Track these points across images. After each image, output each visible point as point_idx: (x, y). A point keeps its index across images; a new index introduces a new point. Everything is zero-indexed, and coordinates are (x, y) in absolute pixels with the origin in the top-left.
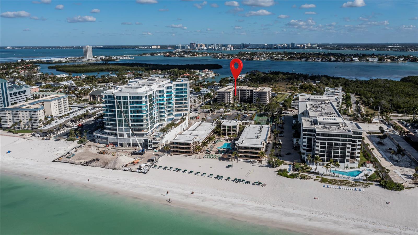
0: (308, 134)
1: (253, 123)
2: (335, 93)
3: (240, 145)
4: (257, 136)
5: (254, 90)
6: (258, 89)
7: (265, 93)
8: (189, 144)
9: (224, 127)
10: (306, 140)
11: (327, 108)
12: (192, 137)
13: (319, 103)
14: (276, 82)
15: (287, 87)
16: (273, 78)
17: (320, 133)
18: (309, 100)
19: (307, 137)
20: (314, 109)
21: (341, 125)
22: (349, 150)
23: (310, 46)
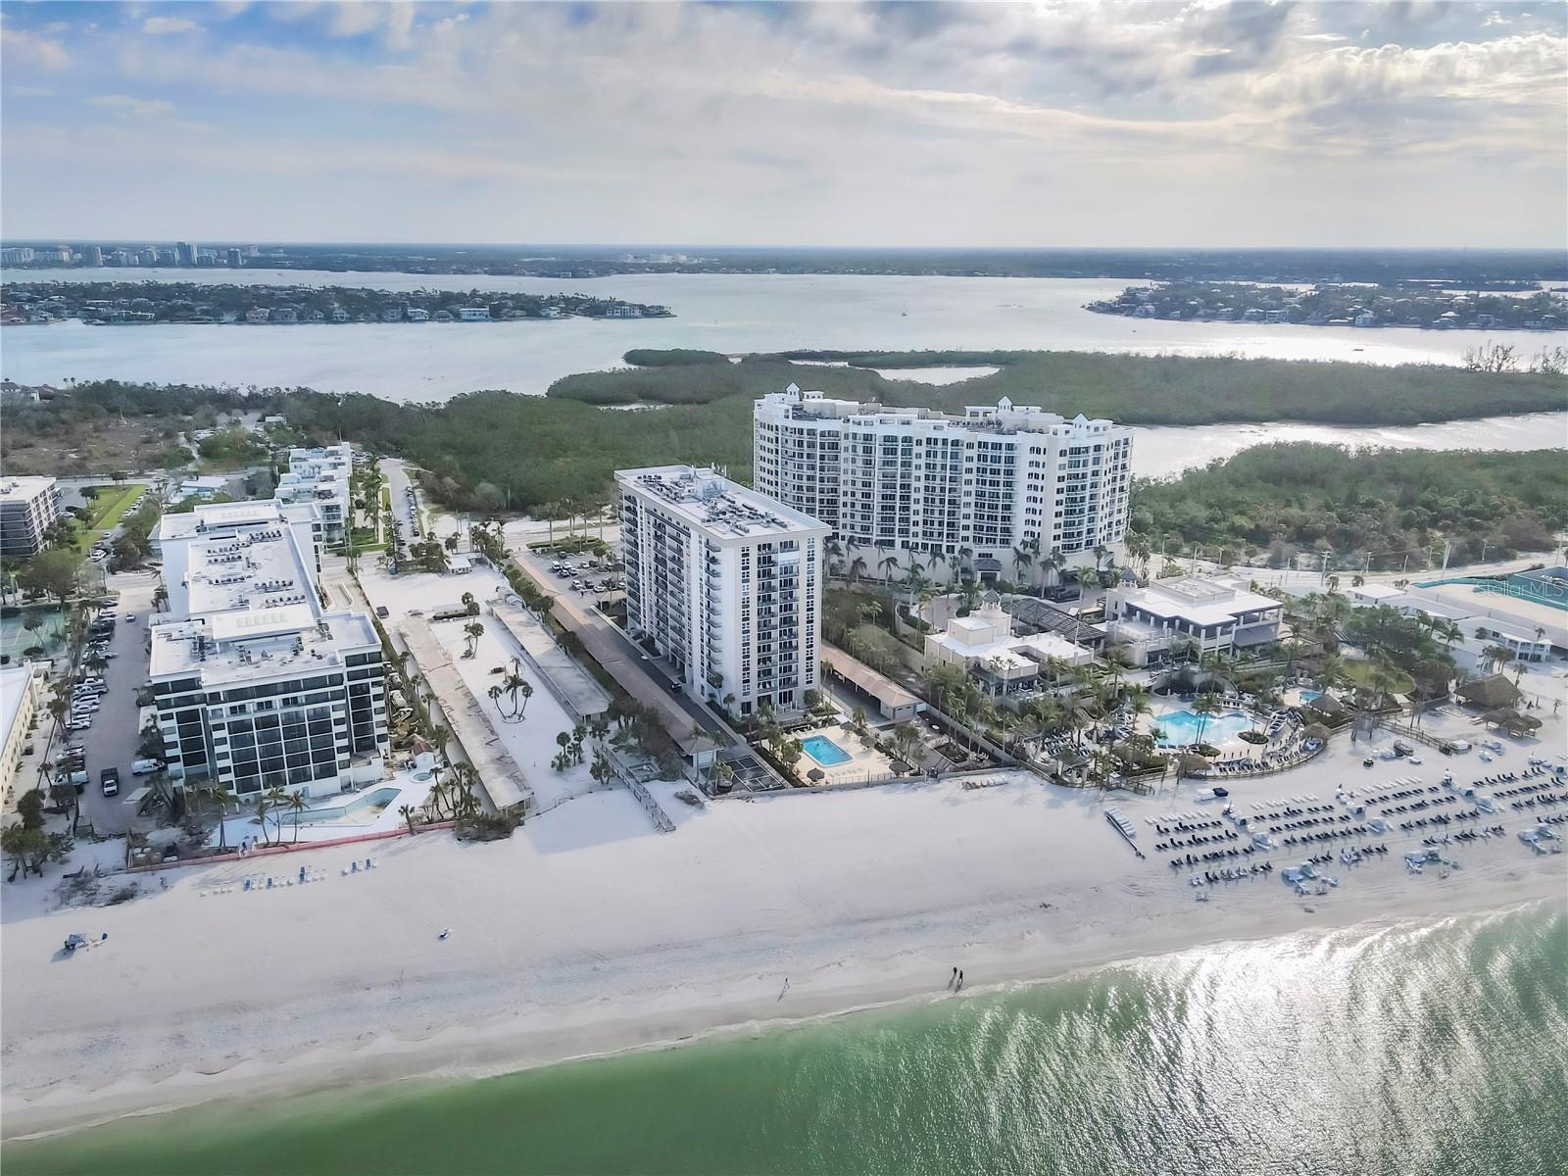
2: (325, 473)
7: (21, 508)
10: (173, 723)
11: (267, 561)
13: (243, 538)
14: (96, 430)
15: (147, 450)
16: (86, 414)
17: (220, 690)
18: (201, 529)
19: (174, 711)
20: (219, 571)
21: (305, 636)
22: (343, 728)
23: (258, 255)
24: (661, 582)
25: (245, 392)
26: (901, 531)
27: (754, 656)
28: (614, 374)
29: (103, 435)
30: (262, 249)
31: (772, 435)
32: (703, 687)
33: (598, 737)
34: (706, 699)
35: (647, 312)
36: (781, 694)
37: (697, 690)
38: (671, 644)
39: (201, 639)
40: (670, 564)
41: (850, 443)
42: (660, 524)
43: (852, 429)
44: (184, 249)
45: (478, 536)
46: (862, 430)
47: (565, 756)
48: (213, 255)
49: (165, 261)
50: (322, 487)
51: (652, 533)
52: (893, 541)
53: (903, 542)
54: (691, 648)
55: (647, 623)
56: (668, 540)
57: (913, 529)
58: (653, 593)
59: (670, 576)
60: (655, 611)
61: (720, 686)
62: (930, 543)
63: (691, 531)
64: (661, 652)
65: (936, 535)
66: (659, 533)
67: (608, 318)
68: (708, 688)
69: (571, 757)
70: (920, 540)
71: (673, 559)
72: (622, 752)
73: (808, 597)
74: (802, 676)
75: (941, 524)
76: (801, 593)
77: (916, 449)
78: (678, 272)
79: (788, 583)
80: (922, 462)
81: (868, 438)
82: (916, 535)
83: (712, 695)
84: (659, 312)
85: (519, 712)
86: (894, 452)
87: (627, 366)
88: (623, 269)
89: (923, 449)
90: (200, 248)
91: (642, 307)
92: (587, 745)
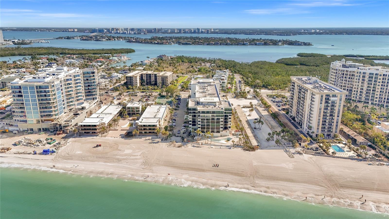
0: (193, 112)
1: (154, 104)
2: (223, 75)
3: (140, 124)
4: (155, 115)
5: (158, 74)
6: (161, 74)
7: (167, 77)
8: (95, 126)
9: (129, 108)
10: (191, 117)
11: (211, 90)
12: (98, 119)
13: (206, 85)
14: (179, 65)
15: (188, 70)
16: (178, 62)
17: (201, 111)
18: (199, 83)
19: (192, 114)
20: (201, 91)
21: (217, 104)
22: (222, 123)
23: (213, 31)
24: (299, 103)
25: (208, 59)
26: (371, 100)
27: (321, 123)
28: (294, 58)
29: (181, 66)
30: (214, 29)
31: (335, 71)
32: (306, 129)
33: (278, 136)
34: (307, 132)
35: (305, 44)
36: (327, 134)
37: (305, 130)
38: (299, 119)
39: (198, 102)
40: (302, 99)
41: (358, 75)
42: (301, 89)
43: (359, 71)
44: (198, 29)
45: (255, 91)
46: (362, 71)
47: (269, 138)
48: (204, 31)
49: (195, 32)
50: (222, 78)
51: (298, 91)
52: (368, 102)
53: (372, 103)
54: (304, 120)
55: (294, 114)
56: (302, 93)
57: (375, 99)
58: (296, 106)
59: (301, 102)
60: (296, 110)
61: (311, 129)
62: (380, 104)
63: (308, 91)
64: (297, 121)
65: (383, 101)
66: (300, 91)
67: (294, 45)
68: (308, 130)
69: (271, 138)
70: (377, 103)
71: (302, 97)
72: (283, 140)
73: (338, 110)
74: (334, 130)
75: (385, 99)
76: (336, 109)
77: (379, 77)
78: (316, 34)
79: (333, 106)
80: (381, 81)
81: (364, 73)
82: (376, 101)
83: (308, 132)
84: (309, 44)
85: (260, 128)
86: (372, 78)
87: (297, 57)
88: (300, 34)
89: (381, 77)
90: (202, 29)
91: (304, 43)
92: (275, 136)
